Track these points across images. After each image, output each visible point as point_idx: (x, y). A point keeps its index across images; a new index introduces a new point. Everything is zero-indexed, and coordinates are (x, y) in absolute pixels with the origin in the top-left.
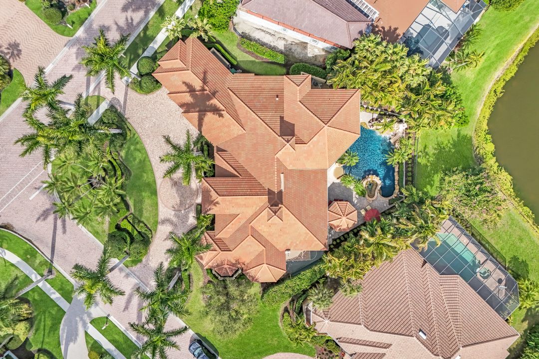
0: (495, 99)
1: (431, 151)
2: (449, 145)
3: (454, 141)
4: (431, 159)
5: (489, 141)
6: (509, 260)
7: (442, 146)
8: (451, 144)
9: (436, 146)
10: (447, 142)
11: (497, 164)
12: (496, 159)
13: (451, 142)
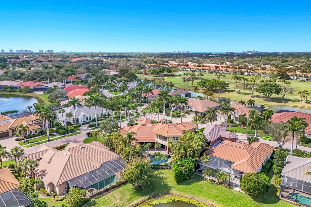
0: (195, 204)
1: (161, 175)
2: (165, 182)
3: (168, 185)
4: (157, 175)
5: (168, 201)
6: (95, 201)
7: (164, 179)
8: (165, 183)
9: (164, 177)
10: (167, 181)
11: (154, 204)
12: (157, 204)
13: (167, 184)
